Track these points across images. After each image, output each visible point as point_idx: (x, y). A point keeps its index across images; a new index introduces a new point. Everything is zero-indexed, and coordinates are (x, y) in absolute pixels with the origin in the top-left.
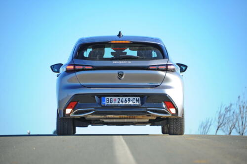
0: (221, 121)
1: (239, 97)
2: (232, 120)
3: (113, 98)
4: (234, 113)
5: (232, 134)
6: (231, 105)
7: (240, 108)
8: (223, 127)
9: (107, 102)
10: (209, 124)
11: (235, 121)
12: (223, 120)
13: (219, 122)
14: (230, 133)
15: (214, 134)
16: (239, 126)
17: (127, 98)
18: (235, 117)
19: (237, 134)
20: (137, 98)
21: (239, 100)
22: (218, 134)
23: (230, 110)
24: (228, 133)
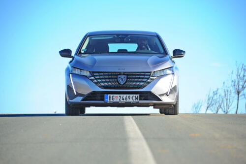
0: (210, 103)
1: (224, 83)
2: (219, 102)
4: (220, 95)
5: (218, 113)
6: (218, 90)
7: (225, 92)
8: (211, 108)
10: (200, 105)
11: (220, 102)
12: (211, 102)
13: (208, 103)
14: (217, 112)
15: (204, 113)
16: (224, 106)
18: (221, 99)
19: (223, 113)
21: (224, 85)
22: (207, 113)
23: (217, 94)
24: (215, 112)
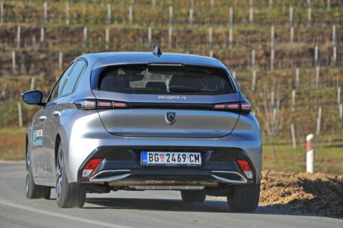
3: (159, 153)
9: (150, 159)
17: (181, 154)
20: (197, 154)
